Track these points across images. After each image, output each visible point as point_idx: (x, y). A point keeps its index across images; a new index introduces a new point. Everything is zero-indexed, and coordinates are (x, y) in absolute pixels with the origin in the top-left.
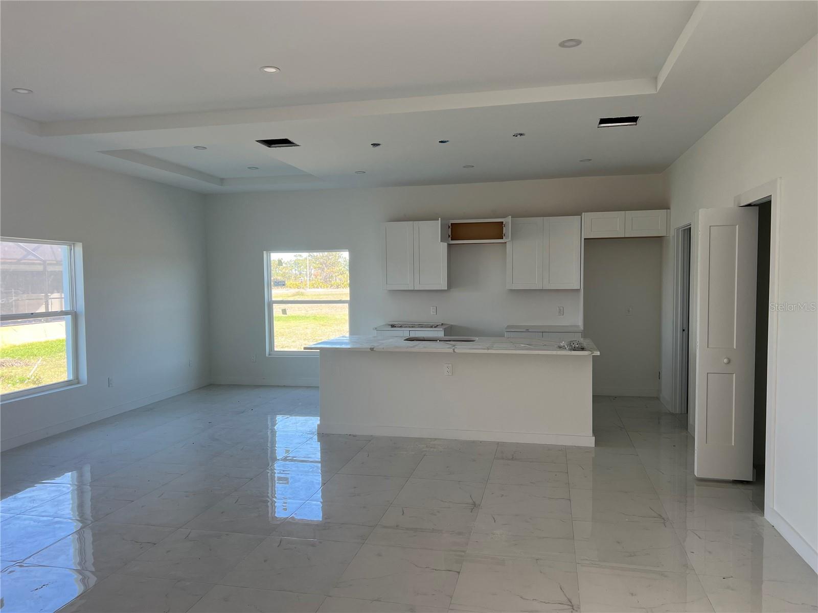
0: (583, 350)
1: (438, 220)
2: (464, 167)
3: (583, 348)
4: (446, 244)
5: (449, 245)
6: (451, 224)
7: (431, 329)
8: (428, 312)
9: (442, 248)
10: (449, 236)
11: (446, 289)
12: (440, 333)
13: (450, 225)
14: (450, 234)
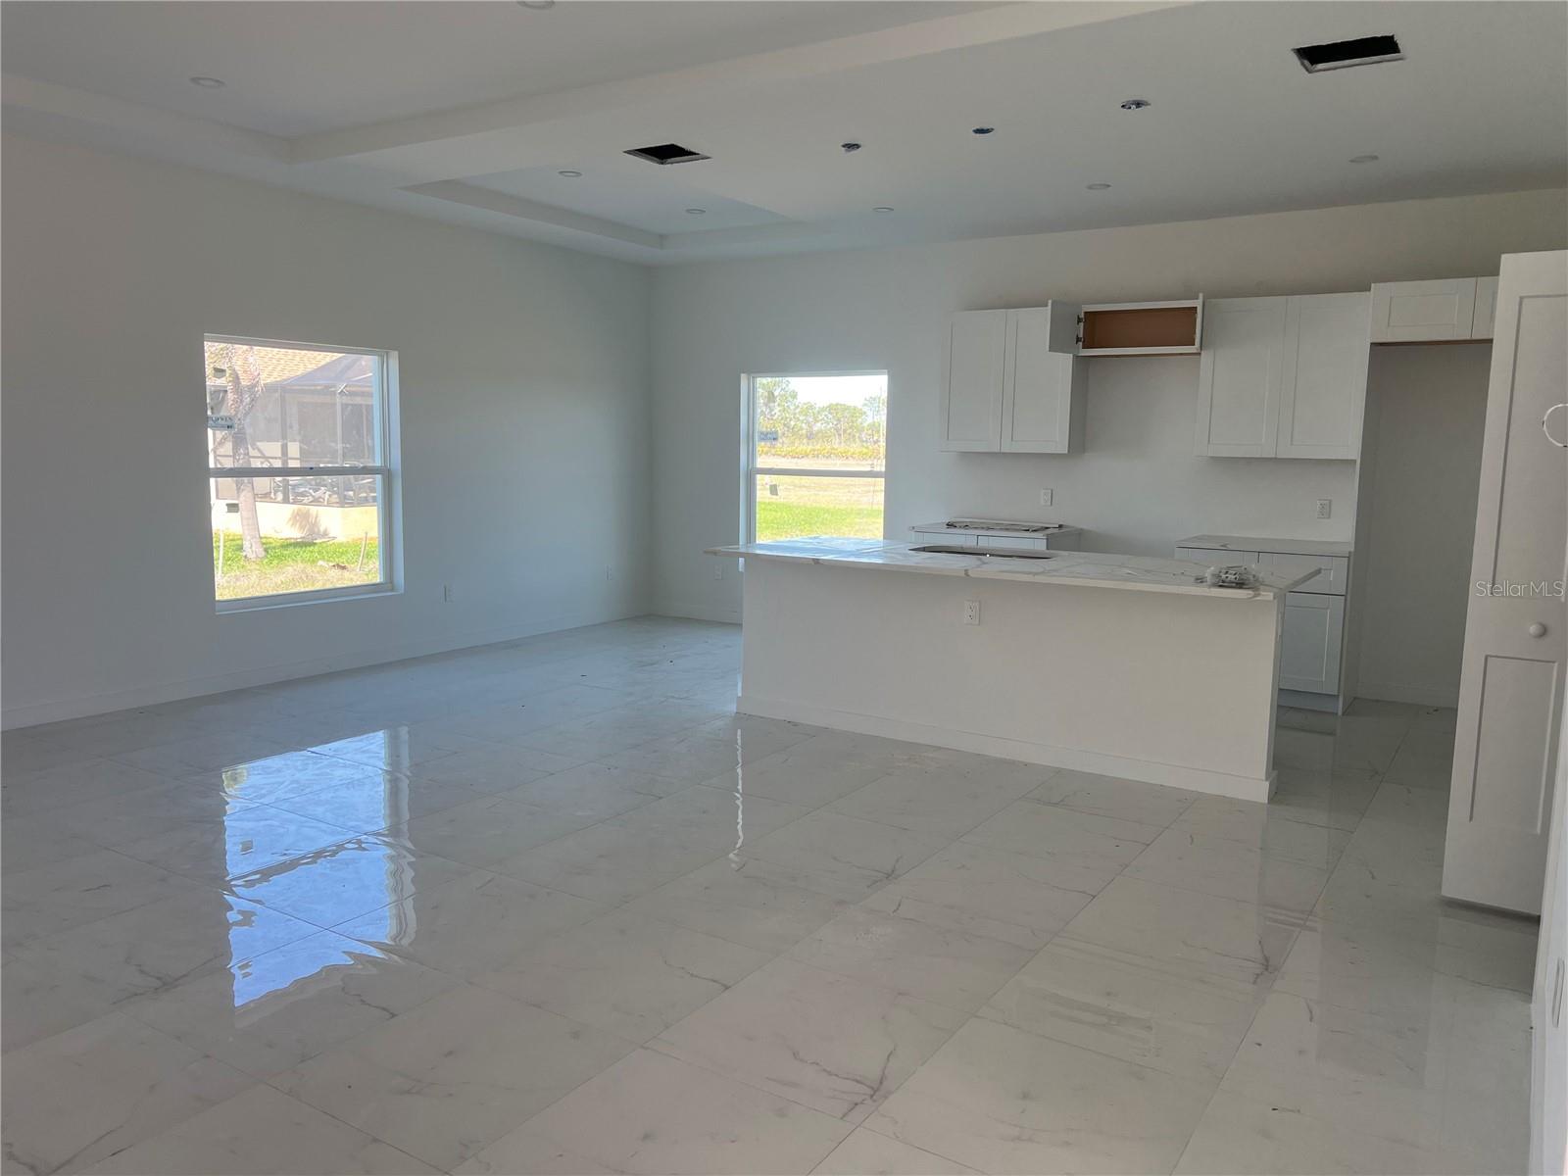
0: (1241, 588)
1: (1046, 306)
2: (1090, 187)
3: (1243, 584)
4: (1071, 355)
5: (1078, 359)
6: (1086, 313)
7: (1027, 534)
8: (1036, 501)
9: (1063, 364)
10: (1078, 339)
11: (1066, 452)
12: (1039, 544)
13: (1082, 316)
14: (1081, 336)
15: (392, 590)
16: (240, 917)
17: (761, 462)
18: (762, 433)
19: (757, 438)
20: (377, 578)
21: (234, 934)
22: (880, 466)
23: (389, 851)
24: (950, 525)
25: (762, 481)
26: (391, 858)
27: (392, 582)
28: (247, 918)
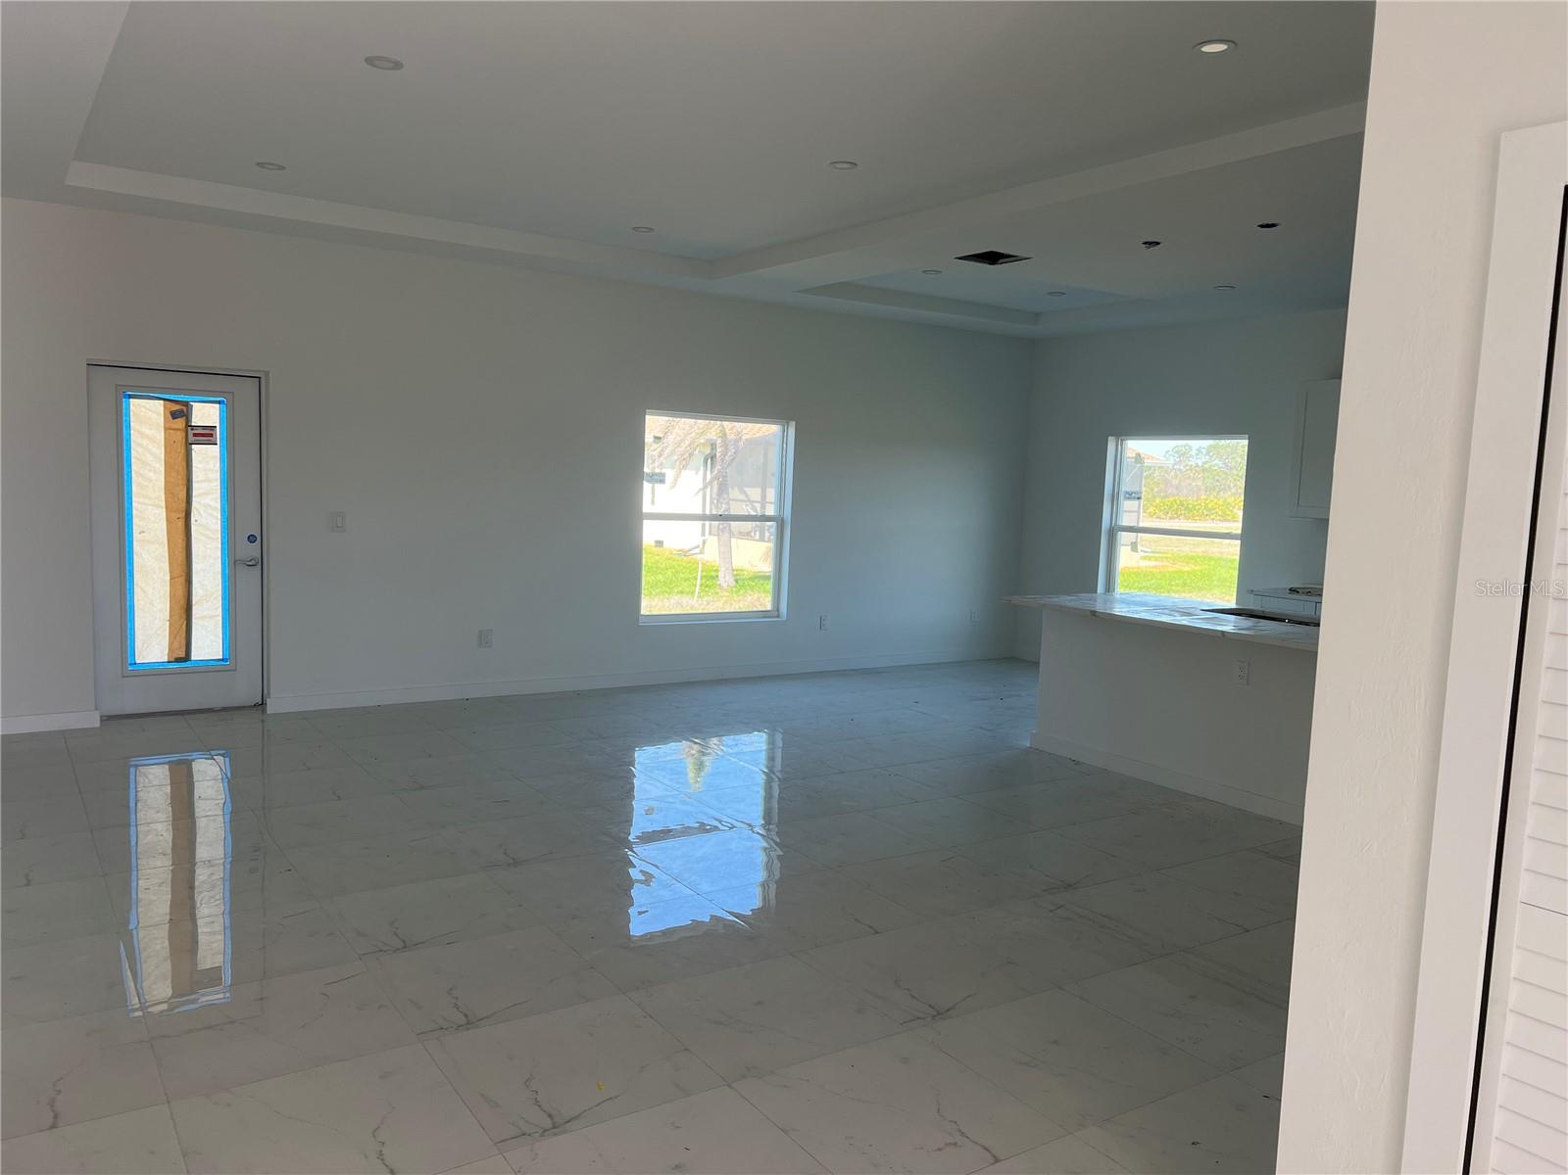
15: (778, 616)
16: (643, 878)
17: (1126, 520)
18: (1127, 493)
19: (1121, 497)
20: (769, 607)
21: (636, 892)
22: (1237, 527)
23: (765, 845)
24: (1293, 590)
25: (1124, 538)
26: (765, 849)
27: (778, 610)
28: (648, 878)
